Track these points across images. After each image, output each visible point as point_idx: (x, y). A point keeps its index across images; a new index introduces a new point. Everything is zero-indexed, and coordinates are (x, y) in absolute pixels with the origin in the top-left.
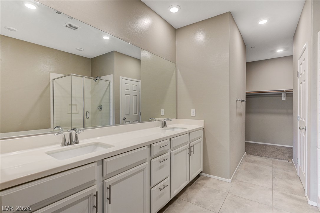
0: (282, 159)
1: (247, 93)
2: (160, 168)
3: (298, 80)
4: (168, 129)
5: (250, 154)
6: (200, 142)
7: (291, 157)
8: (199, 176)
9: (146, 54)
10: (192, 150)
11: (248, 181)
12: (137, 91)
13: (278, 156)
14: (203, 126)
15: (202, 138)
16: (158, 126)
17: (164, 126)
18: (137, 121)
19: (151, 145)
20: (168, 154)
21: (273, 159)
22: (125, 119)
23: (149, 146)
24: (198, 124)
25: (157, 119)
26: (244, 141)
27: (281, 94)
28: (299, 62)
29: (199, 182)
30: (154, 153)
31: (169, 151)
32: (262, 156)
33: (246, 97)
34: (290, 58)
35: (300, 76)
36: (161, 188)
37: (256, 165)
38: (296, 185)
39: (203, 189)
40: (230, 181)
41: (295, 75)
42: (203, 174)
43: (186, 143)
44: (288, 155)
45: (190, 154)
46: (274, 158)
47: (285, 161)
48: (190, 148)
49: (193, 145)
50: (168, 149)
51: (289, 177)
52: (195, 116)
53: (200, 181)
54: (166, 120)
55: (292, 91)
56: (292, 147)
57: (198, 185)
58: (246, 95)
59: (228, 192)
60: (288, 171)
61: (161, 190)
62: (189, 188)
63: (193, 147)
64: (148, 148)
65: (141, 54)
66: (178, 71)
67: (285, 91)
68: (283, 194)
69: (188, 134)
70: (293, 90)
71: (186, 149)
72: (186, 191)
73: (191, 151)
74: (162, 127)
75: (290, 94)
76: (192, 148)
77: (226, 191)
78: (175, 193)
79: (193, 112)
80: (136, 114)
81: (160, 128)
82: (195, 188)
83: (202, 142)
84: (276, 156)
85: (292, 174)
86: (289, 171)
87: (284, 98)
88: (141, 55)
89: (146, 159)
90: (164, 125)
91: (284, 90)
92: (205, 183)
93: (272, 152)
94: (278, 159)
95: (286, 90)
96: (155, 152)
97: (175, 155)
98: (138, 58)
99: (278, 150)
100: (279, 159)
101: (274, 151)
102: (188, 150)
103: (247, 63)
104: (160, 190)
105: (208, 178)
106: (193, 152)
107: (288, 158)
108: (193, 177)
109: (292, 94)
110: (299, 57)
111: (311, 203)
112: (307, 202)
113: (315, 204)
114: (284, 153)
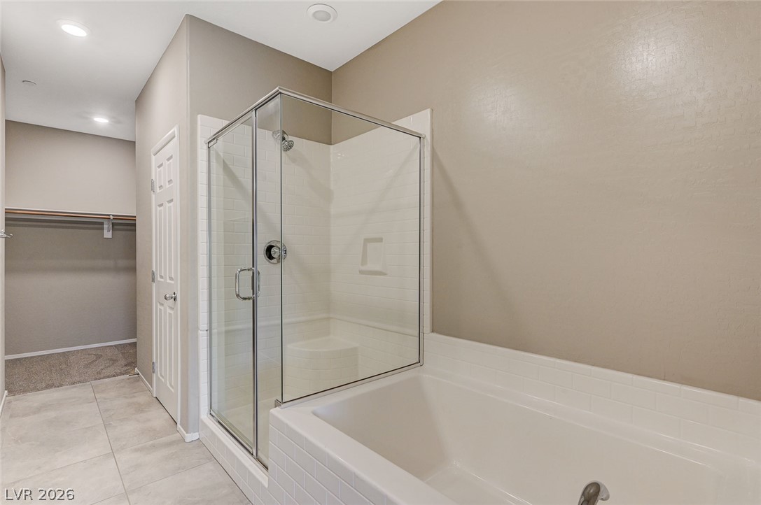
0: (114, 376)
3: (153, 196)
5: (25, 392)
7: (132, 364)
13: (104, 371)
21: (94, 383)
27: (102, 224)
28: (154, 160)
32: (61, 385)
34: (126, 145)
35: (158, 190)
41: (141, 186)
44: (123, 362)
46: (96, 379)
47: (122, 377)
51: (140, 409)
55: (133, 219)
56: (135, 340)
60: (134, 397)
67: (111, 217)
68: (137, 450)
70: (135, 217)
75: (126, 226)
84: (99, 373)
85: (142, 399)
86: (135, 394)
87: (108, 234)
91: (109, 215)
93: (87, 366)
94: (104, 378)
95: (113, 215)
99: (98, 357)
100: (108, 377)
101: (90, 364)
107: (125, 368)
109: (135, 225)
110: (154, 150)
111: (190, 437)
112: (183, 440)
113: (195, 436)
114: (114, 361)
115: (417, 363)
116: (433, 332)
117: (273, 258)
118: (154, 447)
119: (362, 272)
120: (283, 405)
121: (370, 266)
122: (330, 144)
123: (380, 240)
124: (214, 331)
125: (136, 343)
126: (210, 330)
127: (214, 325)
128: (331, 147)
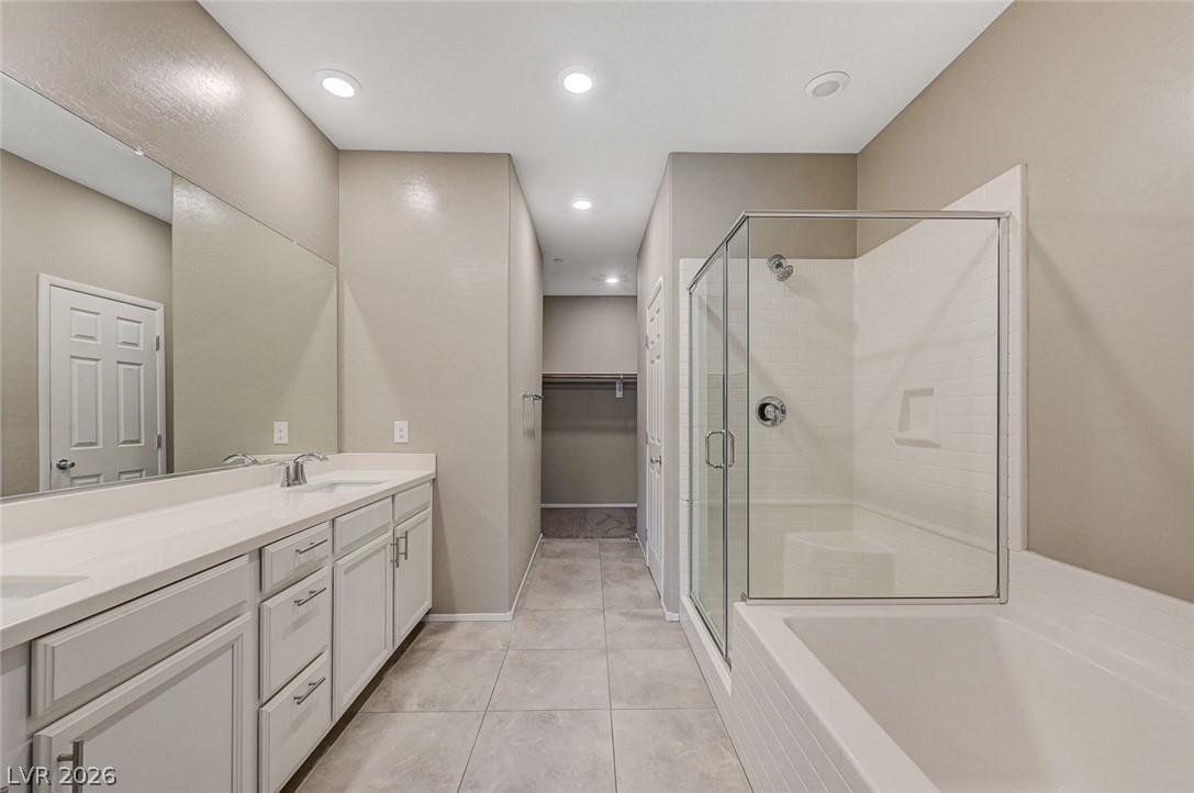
0: (617, 537)
1: (544, 376)
2: (298, 624)
3: (648, 353)
4: (313, 490)
5: (552, 537)
6: (426, 520)
7: (634, 529)
8: (420, 626)
9: (201, 205)
10: (402, 550)
11: (552, 604)
12: (141, 348)
13: (610, 531)
14: (434, 471)
15: (430, 509)
16: (272, 483)
17: (297, 478)
18: (140, 471)
19: (260, 550)
20: (325, 571)
21: (601, 540)
22: (73, 465)
23: (256, 555)
24: (417, 467)
25: (260, 458)
26: (539, 505)
27: (615, 383)
28: (648, 314)
29: (423, 645)
30: (273, 576)
31: (329, 561)
32: (577, 537)
33: (543, 388)
34: (631, 301)
35: (651, 346)
36: (302, 694)
37: (567, 561)
38: (644, 588)
39: (437, 660)
40: (508, 616)
41: (640, 343)
42: (434, 617)
43: (383, 529)
44: (628, 526)
45: (396, 562)
46: (603, 537)
47: (624, 540)
48: (396, 544)
49: (406, 533)
50: (327, 557)
51: (633, 575)
52: (407, 441)
53: (424, 640)
54: (304, 458)
55: (634, 377)
56: (635, 505)
57: (422, 653)
58: (543, 383)
59: (508, 646)
60: (630, 561)
61: (299, 700)
62: (394, 672)
63: (406, 538)
64: (250, 561)
65: (176, 199)
66: (347, 291)
67: (620, 376)
68: (622, 614)
69: (390, 500)
70: (637, 375)
71: (384, 547)
72: (383, 683)
73: (398, 551)
74: (289, 485)
75: (630, 384)
76: (402, 542)
77: (501, 647)
78: (346, 700)
79: (401, 430)
80: (138, 441)
81: (277, 490)
82: (411, 666)
83: (430, 522)
84: (606, 532)
85: (636, 565)
86: (632, 559)
87: (619, 394)
88: (175, 202)
89: (244, 602)
90: (296, 476)
92: (440, 643)
93: (599, 524)
94: (609, 537)
95: (623, 375)
96: (276, 573)
97: (347, 571)
98: (160, 213)
99: (609, 516)
100: (613, 537)
101: (602, 521)
102: (390, 549)
103: (544, 297)
104: (298, 703)
105: (449, 625)
106: (406, 554)
107: (629, 532)
108: (403, 632)
109: (636, 383)
110: (647, 304)
111: (670, 616)
112: (663, 617)
113: (675, 617)
114: (621, 523)
115: (992, 597)
116: (1028, 549)
117: (769, 419)
118: (637, 616)
119: (900, 442)
120: (749, 601)
121: (914, 433)
122: (854, 256)
123: (929, 392)
124: (696, 503)
125: (636, 508)
126: (690, 501)
127: (695, 495)
128: (855, 260)
